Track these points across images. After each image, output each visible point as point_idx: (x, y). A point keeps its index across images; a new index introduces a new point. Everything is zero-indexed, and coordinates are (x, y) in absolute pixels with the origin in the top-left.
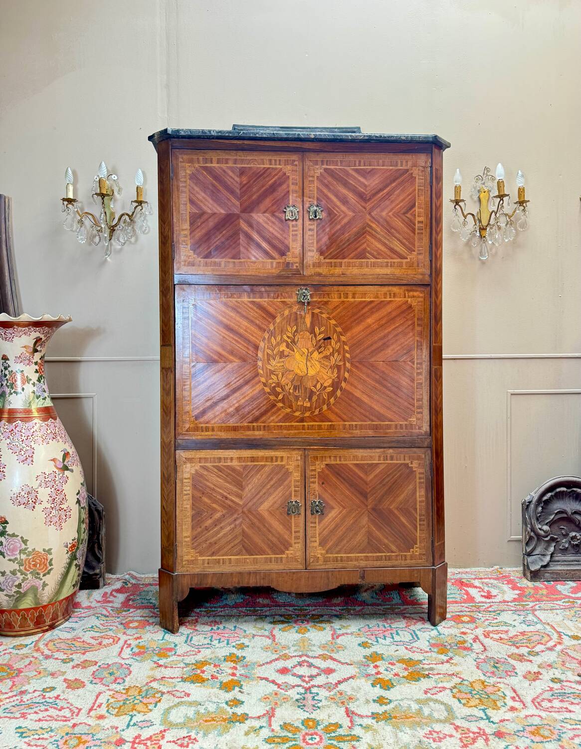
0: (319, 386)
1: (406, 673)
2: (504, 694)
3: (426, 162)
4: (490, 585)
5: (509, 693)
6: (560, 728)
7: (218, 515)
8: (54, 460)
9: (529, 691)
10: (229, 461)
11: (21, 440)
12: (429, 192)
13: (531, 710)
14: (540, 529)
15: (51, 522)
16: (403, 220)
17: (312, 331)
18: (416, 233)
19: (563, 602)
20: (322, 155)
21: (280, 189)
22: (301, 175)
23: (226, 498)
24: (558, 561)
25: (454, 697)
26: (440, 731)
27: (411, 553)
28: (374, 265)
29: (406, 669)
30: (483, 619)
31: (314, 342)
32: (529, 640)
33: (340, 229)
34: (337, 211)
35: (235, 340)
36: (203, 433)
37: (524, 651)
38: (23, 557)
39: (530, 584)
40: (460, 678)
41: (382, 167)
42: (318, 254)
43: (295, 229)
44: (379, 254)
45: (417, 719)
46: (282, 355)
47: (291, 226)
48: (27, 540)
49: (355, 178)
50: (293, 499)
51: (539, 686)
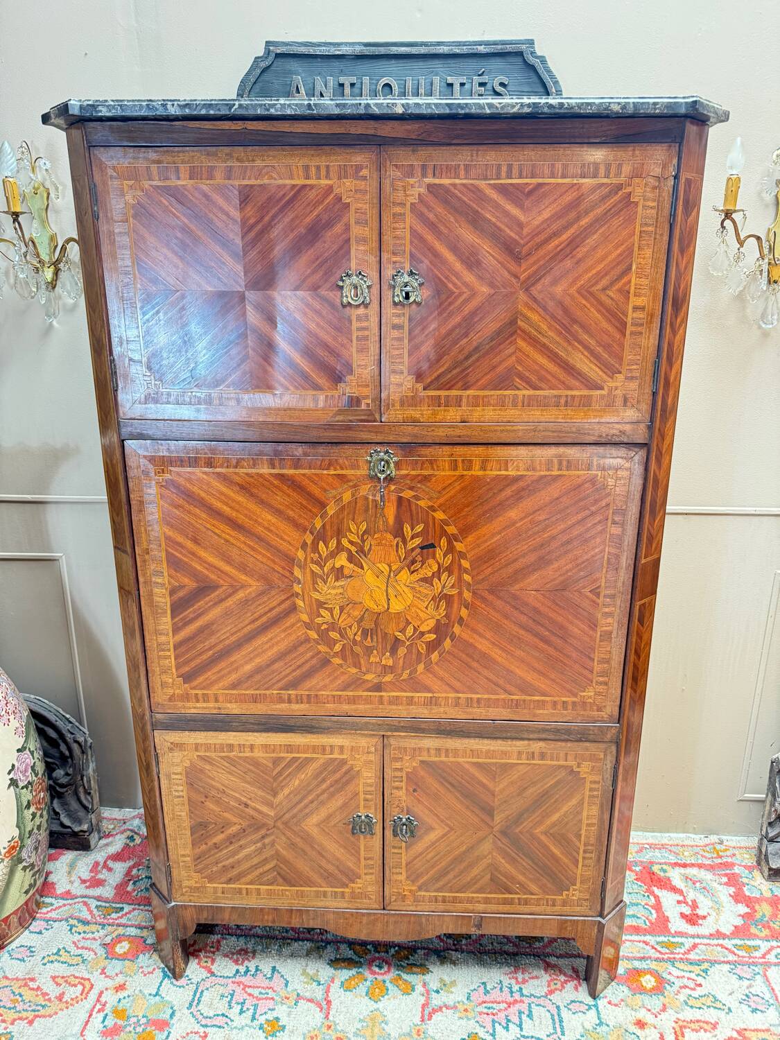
0: (410, 630)
3: (664, 167)
7: (233, 829)
10: (247, 750)
12: (666, 238)
16: (601, 304)
17: (398, 532)
18: (628, 332)
20: (424, 152)
21: (328, 235)
22: (376, 201)
23: (247, 805)
27: (565, 897)
28: (529, 403)
31: (402, 552)
33: (459, 325)
34: (455, 284)
35: (249, 546)
36: (198, 705)
41: (560, 181)
42: (411, 378)
43: (364, 324)
44: (541, 379)
46: (339, 573)
47: (354, 318)
49: (497, 206)
50: (362, 813)
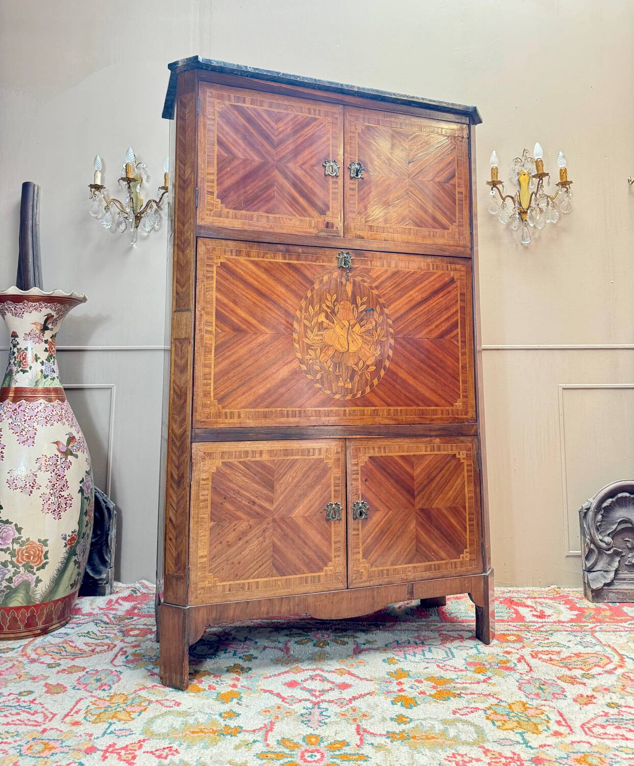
0: (361, 364)
1: (434, 692)
2: (548, 717)
4: (544, 605)
5: (555, 717)
6: (612, 756)
7: (243, 526)
8: (57, 443)
9: (578, 715)
11: (23, 420)
13: (579, 735)
14: (601, 540)
15: (49, 509)
17: (354, 301)
19: (629, 625)
20: (363, 111)
21: (319, 142)
22: (342, 129)
23: (254, 503)
24: (625, 579)
25: (488, 718)
26: (466, 755)
27: (461, 559)
29: (434, 687)
30: (532, 639)
31: (356, 313)
32: (585, 662)
37: (577, 673)
38: (16, 547)
39: (592, 605)
40: (497, 699)
43: (335, 186)
45: (440, 741)
46: (321, 326)
47: (331, 182)
48: (21, 528)
50: (333, 501)
51: (591, 711)
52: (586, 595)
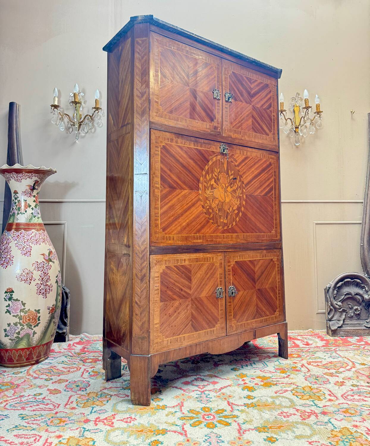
1: (262, 383)
2: (324, 393)
4: (307, 339)
5: (327, 393)
8: (43, 254)
9: (339, 391)
13: (341, 400)
14: (336, 304)
19: (353, 347)
24: (348, 324)
25: (293, 395)
26: (288, 412)
29: (262, 381)
30: (306, 356)
32: (336, 366)
37: (333, 371)
39: (332, 338)
40: (296, 385)
45: (272, 406)
51: (344, 389)
52: (328, 333)
